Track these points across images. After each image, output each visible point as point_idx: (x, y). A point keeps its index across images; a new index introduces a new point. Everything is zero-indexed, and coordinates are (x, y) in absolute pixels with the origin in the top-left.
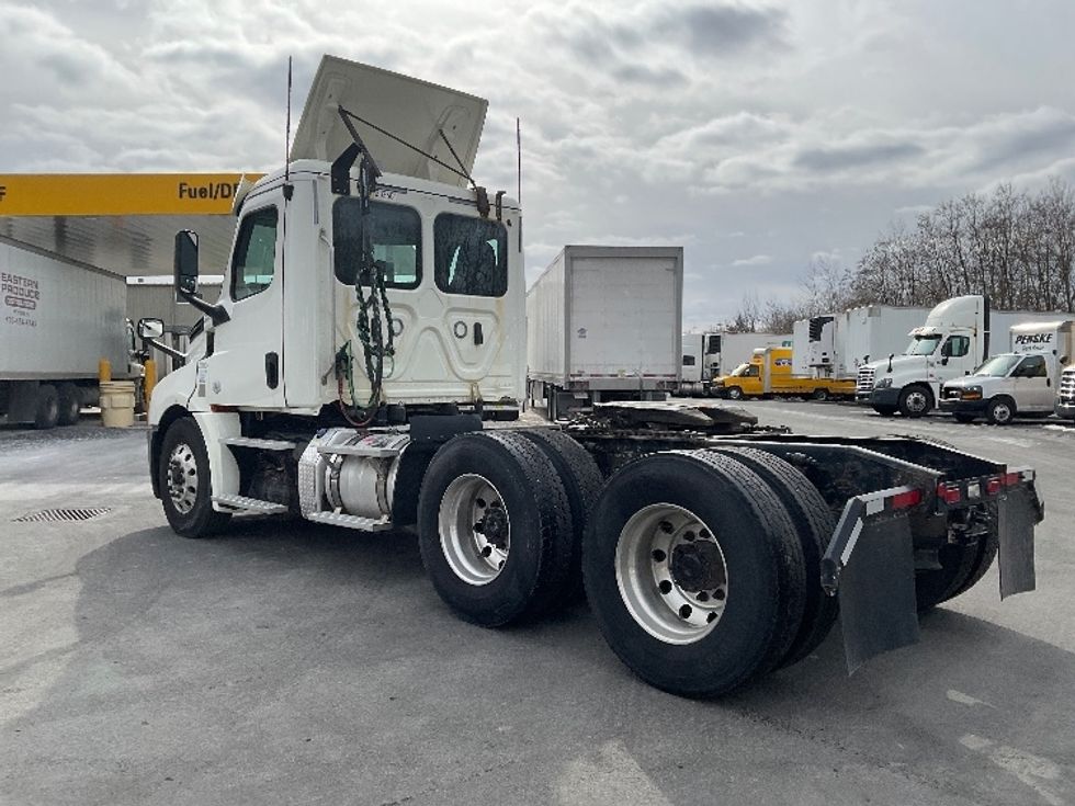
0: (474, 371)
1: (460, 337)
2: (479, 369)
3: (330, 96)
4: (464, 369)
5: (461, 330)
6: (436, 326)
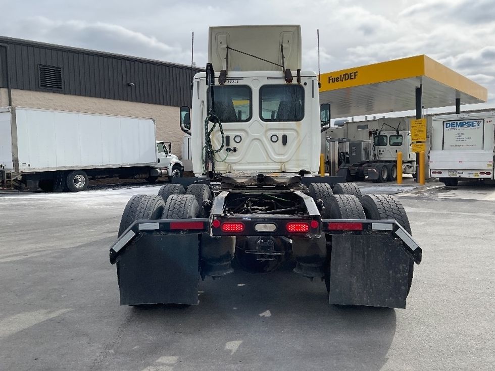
0: (282, 157)
1: (274, 142)
2: (286, 157)
3: (221, 43)
4: (276, 157)
5: (274, 139)
6: (259, 138)
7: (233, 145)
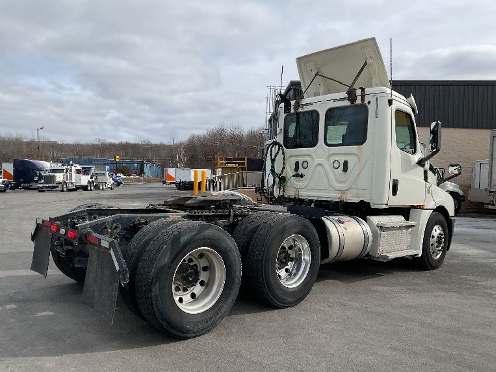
0: (342, 185)
1: (336, 168)
2: (346, 185)
3: (311, 70)
4: (337, 185)
5: (336, 165)
6: (323, 164)
7: (301, 170)
